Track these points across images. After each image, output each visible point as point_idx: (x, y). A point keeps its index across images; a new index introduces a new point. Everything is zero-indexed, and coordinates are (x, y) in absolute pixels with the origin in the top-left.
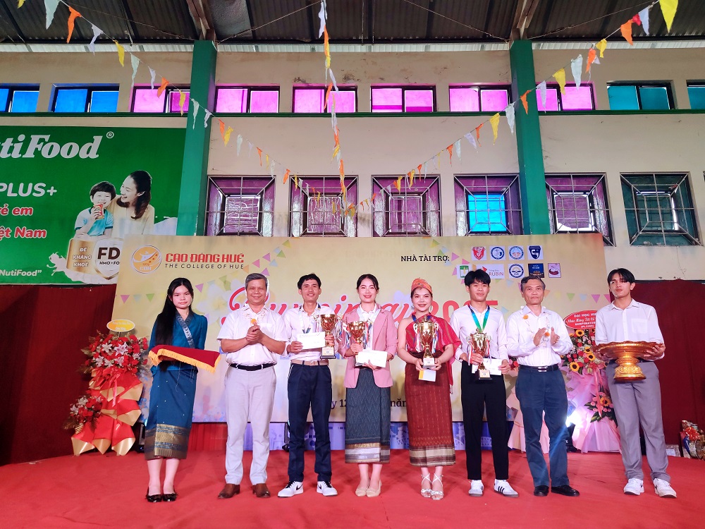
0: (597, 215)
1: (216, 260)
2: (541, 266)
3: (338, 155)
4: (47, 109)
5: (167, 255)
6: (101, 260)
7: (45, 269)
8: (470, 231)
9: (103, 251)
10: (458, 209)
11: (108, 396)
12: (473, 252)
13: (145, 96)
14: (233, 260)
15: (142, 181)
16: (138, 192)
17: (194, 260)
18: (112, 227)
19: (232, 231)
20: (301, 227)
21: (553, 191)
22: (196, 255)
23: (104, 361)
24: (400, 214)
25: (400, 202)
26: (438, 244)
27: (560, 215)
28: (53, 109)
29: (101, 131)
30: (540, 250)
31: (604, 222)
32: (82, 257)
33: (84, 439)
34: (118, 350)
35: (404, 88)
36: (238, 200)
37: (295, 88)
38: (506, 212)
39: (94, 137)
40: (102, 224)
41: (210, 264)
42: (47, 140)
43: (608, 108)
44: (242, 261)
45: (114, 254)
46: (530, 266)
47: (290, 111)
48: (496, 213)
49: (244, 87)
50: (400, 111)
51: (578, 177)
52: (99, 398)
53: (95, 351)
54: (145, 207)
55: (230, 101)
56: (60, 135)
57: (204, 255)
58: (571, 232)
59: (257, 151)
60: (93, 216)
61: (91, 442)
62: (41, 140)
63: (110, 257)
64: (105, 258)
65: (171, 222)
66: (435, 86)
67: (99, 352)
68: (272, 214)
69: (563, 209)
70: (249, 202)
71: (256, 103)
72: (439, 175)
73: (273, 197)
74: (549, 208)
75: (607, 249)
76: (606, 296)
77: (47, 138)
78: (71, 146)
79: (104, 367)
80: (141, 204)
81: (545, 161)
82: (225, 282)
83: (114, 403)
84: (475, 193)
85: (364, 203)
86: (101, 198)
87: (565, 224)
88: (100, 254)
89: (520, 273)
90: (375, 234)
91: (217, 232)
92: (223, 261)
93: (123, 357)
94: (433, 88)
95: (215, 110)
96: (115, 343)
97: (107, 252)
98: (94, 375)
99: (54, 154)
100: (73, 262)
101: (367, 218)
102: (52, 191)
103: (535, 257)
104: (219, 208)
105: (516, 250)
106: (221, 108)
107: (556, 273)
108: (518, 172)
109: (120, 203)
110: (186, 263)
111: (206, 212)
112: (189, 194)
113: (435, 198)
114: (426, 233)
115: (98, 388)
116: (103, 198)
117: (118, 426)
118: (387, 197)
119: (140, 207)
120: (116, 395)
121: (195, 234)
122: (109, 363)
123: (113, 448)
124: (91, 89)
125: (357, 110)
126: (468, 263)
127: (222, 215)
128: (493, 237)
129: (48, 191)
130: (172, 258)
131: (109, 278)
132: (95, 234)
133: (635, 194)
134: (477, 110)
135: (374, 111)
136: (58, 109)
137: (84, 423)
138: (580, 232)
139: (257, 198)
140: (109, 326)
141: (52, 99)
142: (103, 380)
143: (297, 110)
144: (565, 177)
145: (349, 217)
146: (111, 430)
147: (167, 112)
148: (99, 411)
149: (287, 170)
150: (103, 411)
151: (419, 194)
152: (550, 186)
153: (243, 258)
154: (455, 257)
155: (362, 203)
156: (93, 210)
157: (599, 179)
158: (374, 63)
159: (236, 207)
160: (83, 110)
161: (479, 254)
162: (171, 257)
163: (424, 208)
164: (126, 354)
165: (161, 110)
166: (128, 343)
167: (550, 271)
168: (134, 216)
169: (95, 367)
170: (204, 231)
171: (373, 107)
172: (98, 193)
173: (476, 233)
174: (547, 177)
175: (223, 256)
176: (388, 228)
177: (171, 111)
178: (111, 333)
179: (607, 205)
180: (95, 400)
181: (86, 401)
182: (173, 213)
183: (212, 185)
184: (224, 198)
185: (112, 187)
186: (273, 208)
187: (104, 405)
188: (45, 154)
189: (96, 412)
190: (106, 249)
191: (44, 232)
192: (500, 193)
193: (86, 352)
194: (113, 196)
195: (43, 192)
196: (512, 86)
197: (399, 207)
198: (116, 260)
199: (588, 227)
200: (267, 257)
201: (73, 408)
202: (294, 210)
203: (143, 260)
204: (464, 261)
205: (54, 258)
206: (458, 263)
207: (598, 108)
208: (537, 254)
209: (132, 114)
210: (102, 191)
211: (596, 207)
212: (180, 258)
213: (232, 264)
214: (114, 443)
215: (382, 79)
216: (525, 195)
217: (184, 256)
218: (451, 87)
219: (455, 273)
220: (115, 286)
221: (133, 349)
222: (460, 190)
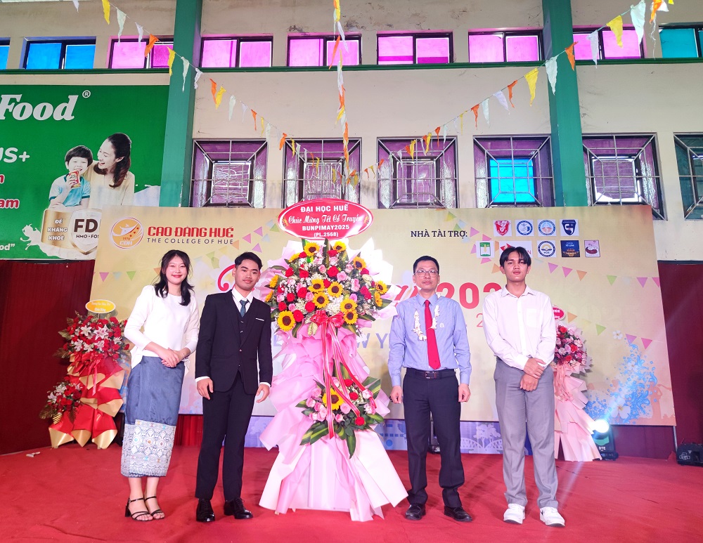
0: (645, 183)
1: (203, 234)
2: (576, 243)
3: (343, 118)
4: (17, 65)
5: (150, 228)
6: (78, 233)
7: (18, 243)
8: (491, 201)
9: (80, 223)
10: (478, 176)
11: (87, 383)
12: (495, 227)
13: (125, 50)
14: (221, 235)
15: (121, 145)
16: (116, 158)
17: (179, 234)
18: (89, 197)
19: (219, 201)
20: (297, 197)
21: (591, 155)
22: (182, 229)
23: (83, 345)
24: (409, 182)
25: (409, 168)
26: (454, 217)
27: (600, 182)
28: (25, 65)
29: (77, 90)
30: (575, 224)
31: (653, 191)
32: (58, 230)
33: (62, 430)
34: (98, 333)
35: (416, 36)
36: (226, 166)
37: (290, 38)
38: (535, 180)
39: (70, 97)
40: (78, 192)
41: (197, 239)
42: (18, 101)
43: (660, 56)
44: (232, 236)
45: (92, 226)
46: (563, 243)
47: (284, 64)
48: (524, 181)
49: (233, 38)
50: (411, 62)
51: (622, 138)
52: (78, 386)
53: (74, 334)
54: (125, 174)
55: (218, 55)
56: (33, 95)
57: (189, 229)
58: (612, 203)
59: (252, 113)
60: (68, 184)
61: (70, 434)
62: (12, 100)
63: (87, 230)
64: (82, 231)
65: (153, 191)
66: (452, 33)
67: (78, 335)
68: (265, 182)
69: (603, 177)
70: (238, 169)
71: (246, 57)
72: (456, 136)
73: (265, 162)
74: (587, 175)
75: (657, 224)
76: (654, 279)
77: (18, 97)
78: (45, 107)
79: (82, 351)
80: (120, 170)
81: (582, 120)
82: (213, 259)
83: (94, 392)
84: (497, 158)
85: (370, 170)
86: (77, 164)
87: (607, 194)
88: (77, 227)
89: (551, 252)
90: (380, 205)
91: (204, 203)
92: (211, 236)
93: (103, 342)
94: (450, 35)
95: (200, 65)
96: (95, 326)
97: (84, 224)
98: (72, 360)
99: (26, 116)
100: (48, 234)
101: (371, 187)
102: (24, 157)
103: (569, 233)
104: (206, 176)
105: (546, 225)
106: (207, 63)
107: (595, 251)
108: (550, 132)
109: (97, 170)
110: (170, 238)
111: (191, 180)
112: (173, 160)
113: (451, 163)
114: (440, 205)
115: (77, 374)
116: (79, 164)
117: (98, 417)
118: (395, 162)
119: (118, 173)
120: (97, 382)
121: (180, 205)
122: (88, 348)
123: (93, 440)
124: (65, 42)
125: (360, 62)
126: (490, 239)
127: (209, 183)
128: (520, 209)
129: (20, 156)
130: (155, 231)
131: (87, 253)
132: (71, 204)
133: (692, 158)
134: (501, 60)
135: (380, 63)
136: (30, 66)
137: (63, 413)
138: (624, 203)
139: (247, 164)
140: (87, 306)
141: (24, 55)
142: (82, 366)
143: (293, 64)
144: (607, 138)
145: (351, 186)
146: (91, 420)
147: (147, 67)
148: (79, 399)
149: (284, 134)
150: (83, 400)
151: (432, 158)
152: (588, 149)
153: (232, 233)
154: (474, 231)
155: (366, 170)
156: (68, 177)
157: (649, 140)
158: (381, 8)
159: (225, 175)
160: (56, 67)
161: (502, 229)
162: (153, 231)
163: (438, 175)
164: (107, 338)
165: (141, 66)
166: (109, 326)
167: (587, 250)
168: (113, 184)
169: (74, 351)
170: (189, 202)
171: (379, 59)
172: (74, 159)
173: (499, 204)
174: (584, 138)
175: (211, 229)
176: (395, 198)
177: (152, 66)
178: (90, 315)
179: (657, 171)
180: (74, 387)
181: (65, 388)
182: (156, 181)
183: (198, 150)
184: (211, 164)
185: (89, 152)
186: (265, 176)
187: (83, 393)
188: (16, 116)
189: (75, 401)
190: (83, 220)
191: (17, 202)
192: (527, 157)
193: (64, 335)
194: (90, 162)
195: (15, 158)
196: (544, 31)
197: (409, 175)
198: (93, 233)
199: (632, 196)
200: (259, 231)
201: (51, 396)
202: (288, 178)
203: (123, 233)
204: (485, 237)
205: (28, 230)
206: (478, 239)
207: (647, 56)
208: (572, 229)
209: (110, 70)
210: (78, 156)
211: (644, 173)
212: (164, 232)
213: (220, 239)
214: (94, 435)
215: (390, 26)
216: (558, 160)
217: (168, 230)
218: (470, 34)
219: (474, 251)
220: (92, 262)
221: (113, 333)
222: (480, 154)
